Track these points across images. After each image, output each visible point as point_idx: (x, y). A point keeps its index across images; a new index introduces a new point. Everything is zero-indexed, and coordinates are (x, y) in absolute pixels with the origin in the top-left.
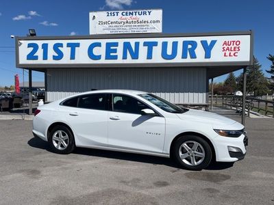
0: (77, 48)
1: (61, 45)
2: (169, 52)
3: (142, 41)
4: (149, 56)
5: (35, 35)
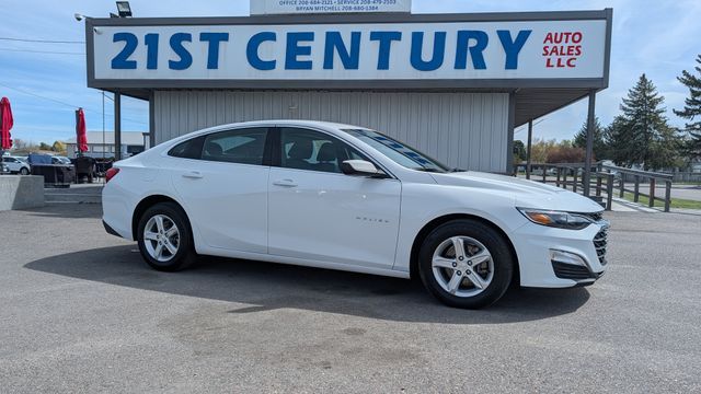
0: (222, 44)
1: (188, 37)
2: (427, 55)
3: (366, 30)
4: (383, 63)
5: (130, 14)
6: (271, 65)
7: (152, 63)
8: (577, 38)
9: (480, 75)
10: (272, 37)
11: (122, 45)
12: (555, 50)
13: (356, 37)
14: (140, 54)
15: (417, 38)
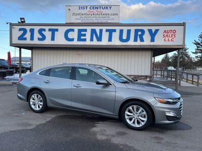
0: (56, 32)
1: (44, 30)
2: (125, 37)
3: (104, 28)
4: (110, 40)
5: (25, 22)
6: (72, 40)
7: (32, 38)
8: (174, 32)
9: (142, 43)
10: (73, 30)
11: (22, 32)
12: (167, 36)
13: (101, 31)
14: (28, 35)
15: (121, 31)
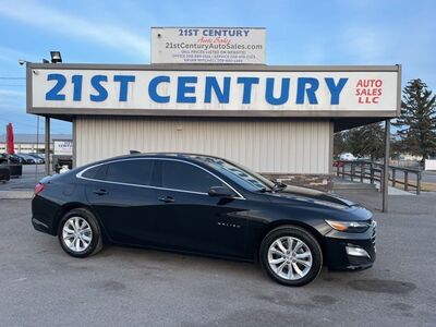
0: (130, 83)
1: (104, 78)
2: (277, 94)
3: (234, 76)
4: (246, 99)
5: (60, 60)
6: (166, 99)
7: (77, 96)
8: (379, 83)
9: (313, 107)
10: (167, 79)
11: (55, 82)
12: (364, 92)
13: (227, 81)
14: (68, 90)
15: (270, 82)
